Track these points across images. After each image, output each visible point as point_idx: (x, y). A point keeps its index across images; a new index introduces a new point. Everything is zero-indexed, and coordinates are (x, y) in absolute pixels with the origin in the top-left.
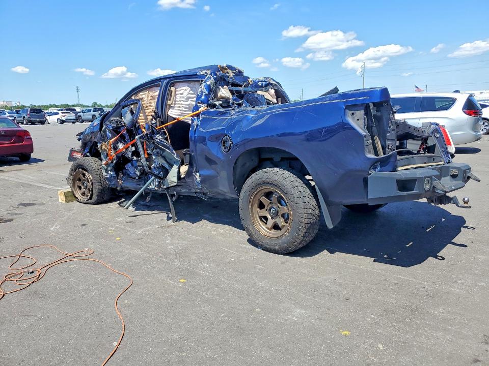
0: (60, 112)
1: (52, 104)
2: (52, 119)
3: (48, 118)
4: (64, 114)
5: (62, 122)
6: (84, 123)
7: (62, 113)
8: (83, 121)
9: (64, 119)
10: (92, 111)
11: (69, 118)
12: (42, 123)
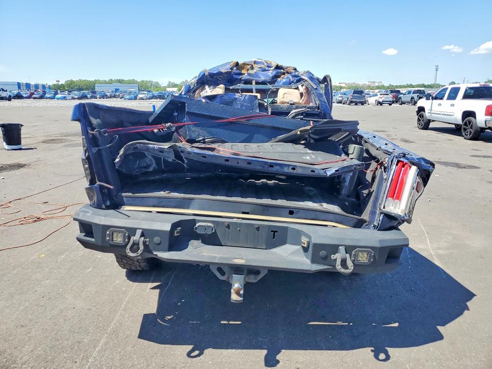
0: (379, 94)
1: (409, 84)
2: (372, 100)
3: (369, 99)
4: (381, 96)
5: (380, 103)
6: (403, 105)
7: (381, 95)
8: (403, 103)
9: (381, 100)
10: (412, 93)
11: (387, 100)
12: (363, 103)
